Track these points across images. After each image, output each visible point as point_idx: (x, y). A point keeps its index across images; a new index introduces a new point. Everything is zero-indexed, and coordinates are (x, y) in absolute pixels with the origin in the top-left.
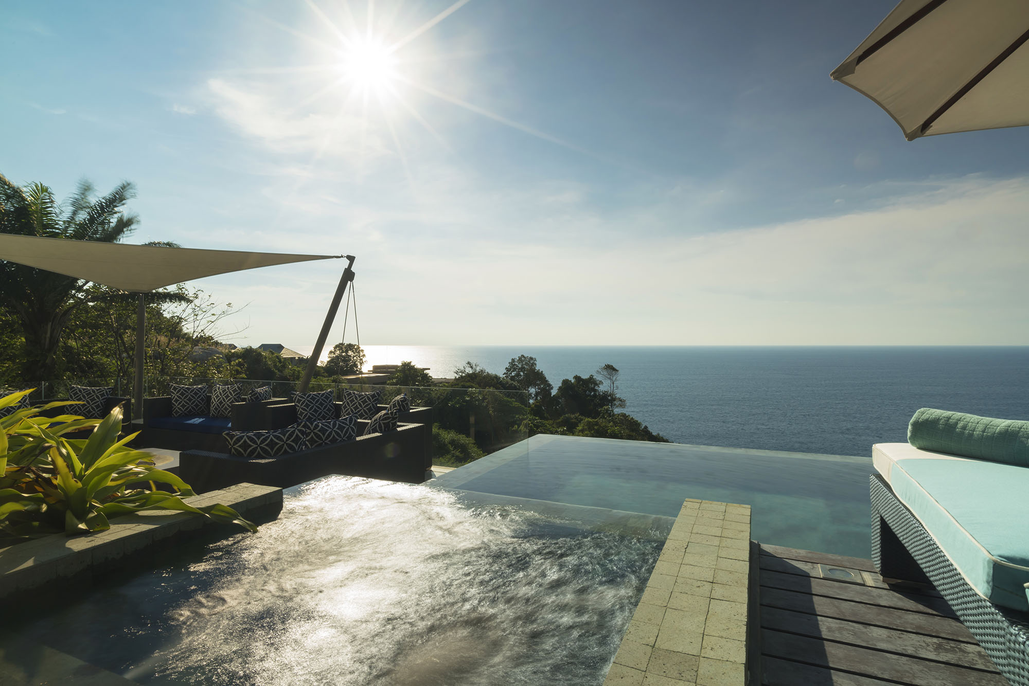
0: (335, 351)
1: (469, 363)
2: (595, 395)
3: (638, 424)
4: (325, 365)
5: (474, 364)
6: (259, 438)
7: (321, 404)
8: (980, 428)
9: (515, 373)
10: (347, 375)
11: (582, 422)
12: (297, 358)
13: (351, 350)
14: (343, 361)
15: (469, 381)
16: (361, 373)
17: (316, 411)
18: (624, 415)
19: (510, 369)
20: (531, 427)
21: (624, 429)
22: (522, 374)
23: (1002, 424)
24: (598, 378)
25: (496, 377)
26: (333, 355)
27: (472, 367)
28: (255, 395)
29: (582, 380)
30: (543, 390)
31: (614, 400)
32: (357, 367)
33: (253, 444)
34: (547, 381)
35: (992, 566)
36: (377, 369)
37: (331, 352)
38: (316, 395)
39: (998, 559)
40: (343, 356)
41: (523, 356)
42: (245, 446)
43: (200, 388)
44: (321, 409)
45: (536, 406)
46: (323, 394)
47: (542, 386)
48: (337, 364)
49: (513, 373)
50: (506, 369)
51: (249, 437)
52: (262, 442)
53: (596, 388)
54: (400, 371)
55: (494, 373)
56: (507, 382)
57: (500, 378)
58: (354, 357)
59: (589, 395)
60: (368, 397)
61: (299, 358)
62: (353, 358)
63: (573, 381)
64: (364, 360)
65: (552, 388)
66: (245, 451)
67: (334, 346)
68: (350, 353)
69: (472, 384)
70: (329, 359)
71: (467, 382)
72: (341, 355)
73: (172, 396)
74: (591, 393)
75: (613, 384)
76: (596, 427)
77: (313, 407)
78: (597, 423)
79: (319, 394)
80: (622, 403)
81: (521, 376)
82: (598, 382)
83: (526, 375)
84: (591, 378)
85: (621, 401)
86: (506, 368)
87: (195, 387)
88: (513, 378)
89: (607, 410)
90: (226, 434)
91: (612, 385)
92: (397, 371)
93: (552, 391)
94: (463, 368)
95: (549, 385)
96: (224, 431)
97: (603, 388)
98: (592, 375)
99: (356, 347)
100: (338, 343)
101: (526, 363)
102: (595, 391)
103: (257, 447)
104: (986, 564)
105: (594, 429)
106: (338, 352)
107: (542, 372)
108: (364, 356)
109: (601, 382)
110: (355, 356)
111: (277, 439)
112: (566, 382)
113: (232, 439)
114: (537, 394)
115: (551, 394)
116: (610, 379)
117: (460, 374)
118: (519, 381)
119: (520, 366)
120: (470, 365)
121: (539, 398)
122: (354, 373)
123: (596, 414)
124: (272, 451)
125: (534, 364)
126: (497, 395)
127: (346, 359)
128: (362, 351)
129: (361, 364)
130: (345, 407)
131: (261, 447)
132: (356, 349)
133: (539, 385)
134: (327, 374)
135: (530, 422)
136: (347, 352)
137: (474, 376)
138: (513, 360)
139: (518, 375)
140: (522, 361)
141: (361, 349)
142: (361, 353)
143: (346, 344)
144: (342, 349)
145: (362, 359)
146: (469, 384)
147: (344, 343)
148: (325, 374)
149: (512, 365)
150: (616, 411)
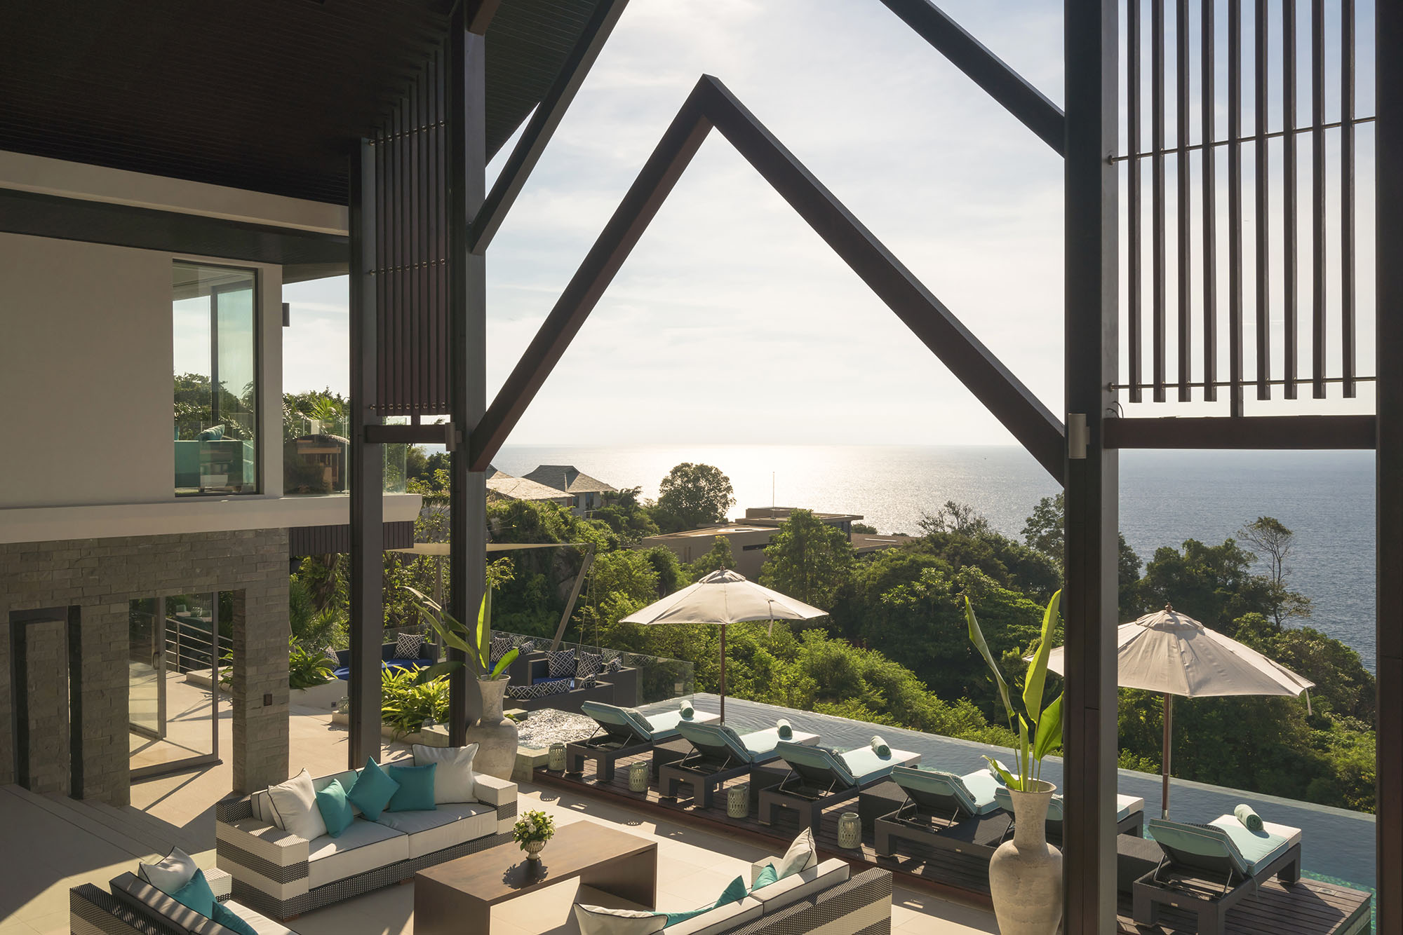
0: (673, 478)
1: (950, 505)
2: (1236, 583)
4: (653, 506)
9: (1048, 530)
12: (601, 493)
13: (703, 477)
14: (688, 498)
16: (725, 523)
19: (1038, 522)
24: (1244, 547)
26: (669, 487)
27: (957, 514)
29: (1205, 550)
31: (1283, 599)
32: (716, 511)
36: (750, 516)
37: (665, 482)
40: (688, 490)
48: (676, 504)
49: (1043, 532)
50: (1028, 521)
53: (1241, 568)
55: (997, 532)
58: (710, 491)
59: (1224, 585)
61: (605, 492)
62: (708, 493)
63: (1183, 553)
64: (730, 496)
65: (1139, 565)
67: (672, 469)
68: (703, 483)
69: (934, 559)
70: (661, 495)
72: (684, 488)
74: (1227, 580)
75: (1279, 561)
80: (1302, 606)
82: (1244, 557)
84: (1229, 545)
85: (1298, 600)
88: (1043, 544)
91: (1277, 564)
94: (936, 516)
97: (1258, 569)
98: (1230, 540)
99: (713, 472)
102: (1237, 575)
106: (679, 482)
108: (729, 489)
109: (1252, 557)
110: (712, 490)
112: (1166, 554)
115: (1138, 576)
116: (1272, 550)
120: (954, 509)
122: (711, 524)
127: (696, 494)
128: (726, 479)
129: (725, 504)
132: (713, 476)
134: (657, 527)
136: (697, 479)
137: (942, 540)
138: (1045, 502)
141: (724, 475)
142: (724, 483)
143: (694, 466)
144: (686, 475)
145: (725, 495)
146: (925, 557)
147: (692, 464)
148: (654, 525)
149: (1042, 512)
150: (1286, 624)
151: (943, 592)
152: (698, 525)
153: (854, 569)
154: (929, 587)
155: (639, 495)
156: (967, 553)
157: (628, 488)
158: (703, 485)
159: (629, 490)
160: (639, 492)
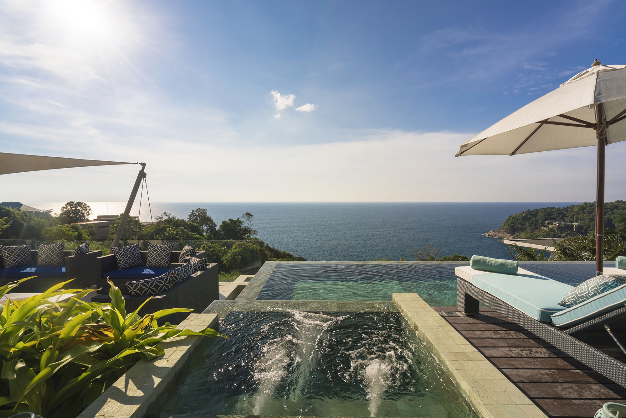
0: (67, 206)
2: (240, 228)
3: (263, 243)
4: (58, 216)
5: (168, 214)
6: (148, 284)
7: (133, 253)
8: (494, 262)
9: (194, 218)
10: (77, 222)
11: (235, 244)
13: (79, 206)
14: (73, 213)
15: (167, 224)
16: (88, 221)
17: (130, 258)
18: (256, 239)
19: (192, 216)
20: (206, 248)
21: (258, 246)
22: (199, 218)
23: (500, 261)
24: (242, 219)
25: (183, 221)
26: (65, 210)
27: (167, 215)
28: (80, 250)
29: (233, 221)
30: (211, 226)
31: (251, 231)
32: (85, 217)
33: (145, 288)
34: (213, 222)
35: (541, 312)
36: (99, 218)
37: (63, 208)
38: (128, 248)
39: (541, 309)
40: (73, 210)
41: (199, 208)
42: (141, 289)
43: (25, 247)
44: (133, 256)
45: (208, 236)
46: (133, 247)
47: (210, 225)
48: (68, 215)
49: (193, 218)
51: (142, 284)
52: (151, 286)
53: (241, 225)
54: (120, 219)
55: (182, 219)
56: (190, 224)
57: (185, 221)
58: (82, 211)
59: (238, 229)
60: (166, 248)
63: (228, 221)
64: (90, 212)
65: (216, 226)
66: (141, 292)
67: (66, 203)
68: (79, 208)
69: (169, 226)
70: (61, 212)
71: (165, 224)
72: (71, 210)
73: (3, 254)
74: (238, 228)
76: (243, 246)
77: (128, 255)
78: (243, 244)
79: (130, 247)
80: (255, 232)
81: (198, 219)
82: (242, 222)
83: (201, 219)
84: (238, 220)
85: (254, 231)
86: (189, 216)
87: (21, 246)
88: (193, 221)
89: (247, 236)
90: (128, 284)
91: (250, 223)
92: (117, 219)
93: (216, 227)
94: (160, 216)
95: (214, 224)
96: (127, 282)
97: (244, 225)
98: (238, 218)
99: (83, 204)
100: (69, 202)
101: (201, 212)
102: (240, 226)
103: (148, 289)
104: (539, 311)
105: (242, 247)
106: (69, 207)
107: (210, 217)
108: (90, 209)
109: (244, 222)
111: (159, 283)
112: (224, 222)
113: (132, 286)
114: (207, 229)
115: (216, 229)
116: (248, 220)
117: (159, 219)
118: (197, 223)
119: (197, 214)
120: (166, 214)
121: (208, 232)
122: (83, 221)
123: (241, 238)
124: (157, 290)
125: (205, 213)
126: (185, 231)
127: (76, 212)
128: (89, 206)
129: (89, 214)
130: (151, 254)
131: (150, 289)
132: (83, 205)
133: (208, 224)
135: (205, 246)
136: (76, 207)
137: (169, 221)
138: (193, 211)
139: (196, 219)
140: (198, 211)
141: (88, 205)
142: (88, 208)
143: (75, 202)
144: (72, 205)
145: (88, 212)
146: (166, 225)
147: (74, 202)
148: (60, 222)
149: (193, 213)
150: (252, 237)
151: (174, 234)
152: (78, 221)
153: (143, 230)
154: (170, 233)
155: (52, 212)
156: (177, 224)
157: (47, 210)
158: (79, 209)
159: (47, 211)
160: (52, 211)
